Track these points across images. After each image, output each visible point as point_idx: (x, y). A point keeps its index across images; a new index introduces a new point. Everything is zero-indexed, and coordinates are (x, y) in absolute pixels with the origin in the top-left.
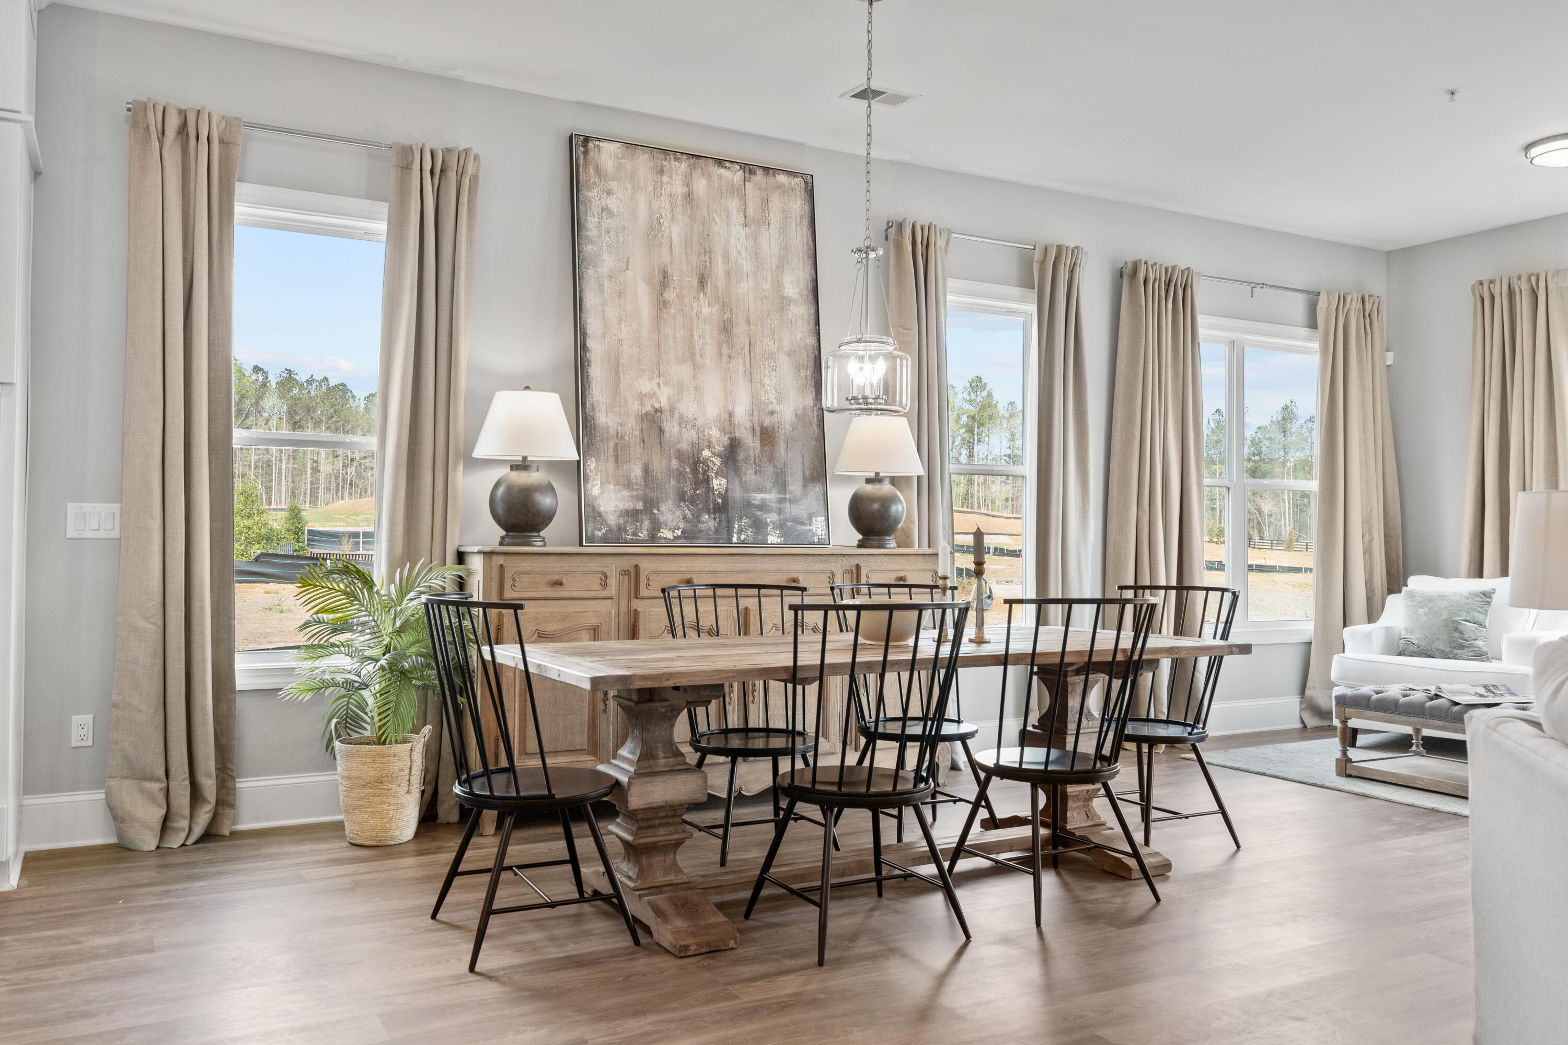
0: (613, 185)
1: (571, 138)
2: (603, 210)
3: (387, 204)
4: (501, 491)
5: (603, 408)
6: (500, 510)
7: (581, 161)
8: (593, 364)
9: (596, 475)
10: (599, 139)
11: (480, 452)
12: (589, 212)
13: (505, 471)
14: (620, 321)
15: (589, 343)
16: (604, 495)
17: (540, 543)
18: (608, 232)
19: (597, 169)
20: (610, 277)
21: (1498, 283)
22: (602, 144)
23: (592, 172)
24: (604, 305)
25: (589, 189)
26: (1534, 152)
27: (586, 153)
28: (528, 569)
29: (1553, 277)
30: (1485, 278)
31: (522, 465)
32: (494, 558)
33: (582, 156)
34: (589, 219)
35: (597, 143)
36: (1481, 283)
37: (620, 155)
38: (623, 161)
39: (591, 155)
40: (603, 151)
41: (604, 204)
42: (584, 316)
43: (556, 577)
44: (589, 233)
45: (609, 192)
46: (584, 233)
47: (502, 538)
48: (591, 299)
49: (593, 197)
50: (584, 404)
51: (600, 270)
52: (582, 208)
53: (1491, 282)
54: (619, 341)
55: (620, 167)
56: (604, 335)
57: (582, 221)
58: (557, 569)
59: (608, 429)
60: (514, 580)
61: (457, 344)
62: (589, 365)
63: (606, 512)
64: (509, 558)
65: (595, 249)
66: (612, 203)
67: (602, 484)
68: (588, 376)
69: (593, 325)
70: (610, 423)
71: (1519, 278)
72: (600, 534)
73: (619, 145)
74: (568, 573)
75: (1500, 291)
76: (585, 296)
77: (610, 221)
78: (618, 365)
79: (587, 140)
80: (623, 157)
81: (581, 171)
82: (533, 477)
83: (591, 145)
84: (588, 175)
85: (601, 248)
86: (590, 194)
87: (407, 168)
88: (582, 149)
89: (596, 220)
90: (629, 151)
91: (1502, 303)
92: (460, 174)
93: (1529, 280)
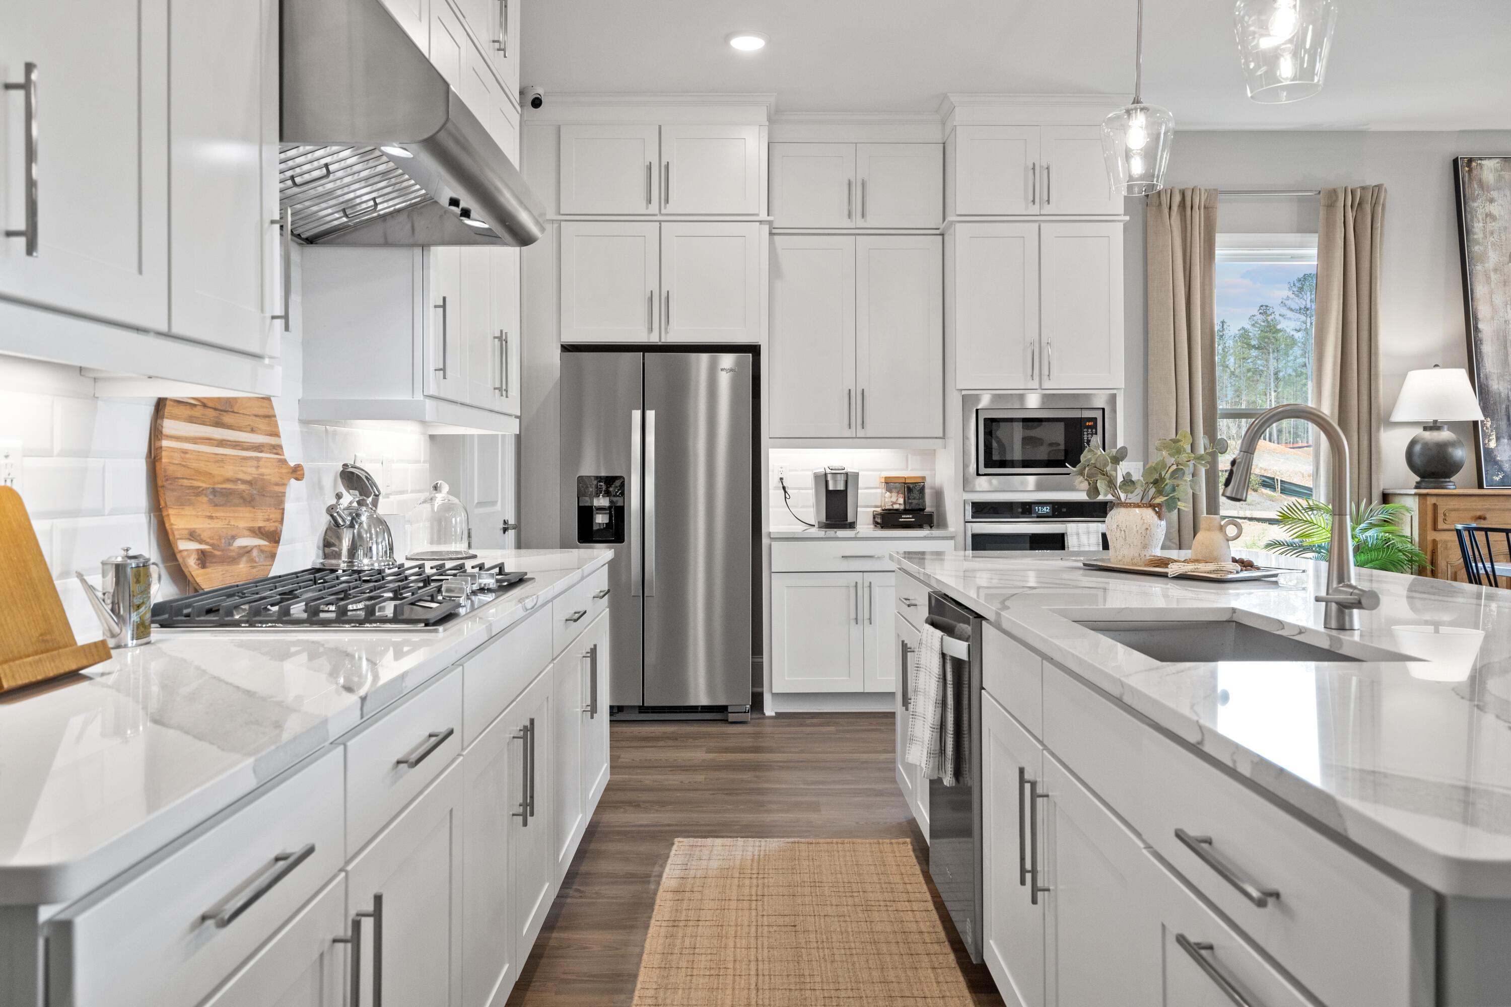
0: (1494, 194)
1: (1455, 162)
2: (1487, 215)
3: (1317, 235)
4: (1418, 448)
5: (1495, 377)
6: (1417, 460)
7: (1467, 179)
8: (1484, 342)
9: (1492, 431)
10: (1481, 159)
11: (1396, 417)
12: (1475, 219)
13: (1418, 432)
14: (1506, 305)
15: (1480, 326)
16: (1499, 448)
17: (1452, 487)
18: (1492, 233)
19: (1480, 182)
20: (1495, 270)
22: (1483, 162)
23: (1476, 186)
24: (1491, 293)
25: (1474, 200)
27: (1470, 171)
28: (1457, 507)
31: (1435, 426)
32: (1429, 498)
33: (1467, 175)
34: (1476, 225)
35: (1479, 162)
37: (1499, 169)
38: (1503, 173)
39: (1475, 172)
40: (1485, 168)
41: (1487, 211)
42: (1475, 303)
43: (1478, 514)
44: (1475, 237)
45: (1491, 201)
46: (1471, 237)
47: (1417, 483)
48: (1480, 290)
49: (1478, 207)
50: (1479, 375)
51: (1486, 265)
52: (1469, 217)
54: (1506, 321)
55: (1500, 178)
56: (1493, 318)
57: (1470, 227)
58: (1479, 507)
59: (1500, 393)
60: (1445, 515)
61: (1376, 336)
62: (1481, 344)
63: (1501, 461)
64: (1440, 498)
65: (1482, 248)
66: (1494, 209)
67: (1498, 439)
68: (1481, 352)
69: (1483, 310)
70: (1501, 389)
72: (1497, 479)
73: (1498, 160)
74: (1488, 510)
76: (1474, 288)
77: (1493, 224)
78: (1506, 341)
79: (1470, 160)
80: (1502, 170)
81: (1466, 186)
82: (1445, 435)
83: (1474, 164)
84: (1472, 189)
85: (1486, 247)
86: (1475, 204)
87: (1331, 206)
88: (1467, 169)
89: (1481, 224)
90: (1507, 164)
92: (1373, 205)
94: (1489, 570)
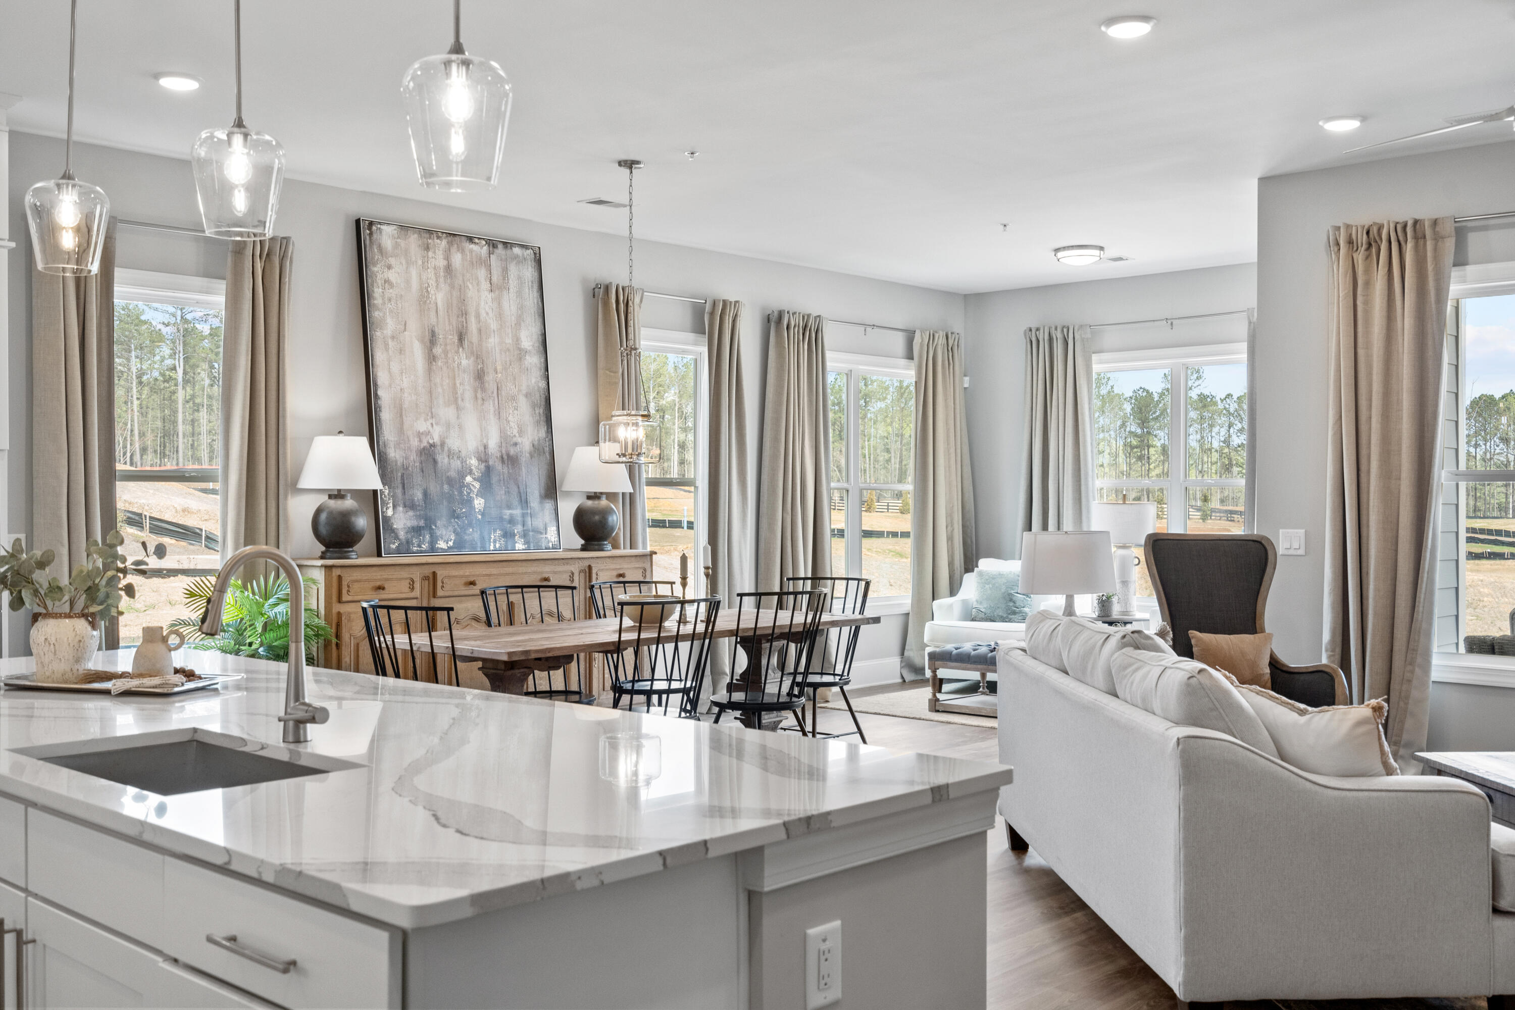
0: (392, 261)
1: (358, 222)
2: (385, 282)
3: (224, 282)
4: (323, 517)
5: (392, 445)
6: (323, 530)
7: (368, 242)
8: (383, 410)
9: (389, 499)
10: (380, 223)
11: (304, 484)
12: (375, 284)
13: (324, 498)
14: (402, 373)
15: (380, 393)
16: (395, 516)
17: (354, 557)
18: (390, 300)
19: (380, 246)
20: (393, 338)
21: (1042, 331)
22: (382, 227)
23: (376, 250)
24: (389, 361)
25: (375, 265)
26: (1060, 254)
27: (371, 234)
28: (359, 578)
29: (1078, 330)
30: (1034, 326)
31: (338, 495)
32: (334, 570)
33: (368, 237)
34: (376, 290)
35: (379, 226)
36: (1031, 330)
37: (396, 236)
38: (399, 240)
39: (375, 236)
40: (384, 233)
41: (386, 276)
42: (375, 370)
43: (378, 584)
44: (376, 302)
45: (389, 267)
46: (372, 302)
47: (323, 553)
48: (379, 356)
49: (378, 272)
50: (378, 442)
51: (385, 332)
52: (370, 281)
53: (1038, 329)
54: (401, 389)
55: (396, 246)
56: (390, 386)
57: (370, 291)
58: (379, 577)
59: (396, 461)
60: (348, 586)
61: (284, 397)
62: (380, 411)
63: (398, 529)
64: (344, 570)
65: (381, 314)
66: (392, 275)
67: (394, 507)
68: (380, 419)
69: (382, 376)
70: (398, 457)
71: (1056, 329)
72: (393, 546)
73: (395, 227)
74: (387, 580)
75: (1043, 336)
76: (375, 354)
77: (391, 291)
78: (401, 409)
79: (371, 224)
80: (398, 237)
81: (368, 249)
82: (349, 503)
83: (374, 228)
84: (372, 253)
85: (385, 314)
86: (375, 269)
87: (239, 253)
88: (368, 232)
89: (380, 290)
90: (403, 232)
91: (1044, 346)
92: (281, 257)
93: (1063, 331)
94: (390, 643)
